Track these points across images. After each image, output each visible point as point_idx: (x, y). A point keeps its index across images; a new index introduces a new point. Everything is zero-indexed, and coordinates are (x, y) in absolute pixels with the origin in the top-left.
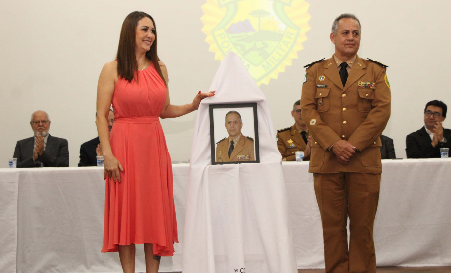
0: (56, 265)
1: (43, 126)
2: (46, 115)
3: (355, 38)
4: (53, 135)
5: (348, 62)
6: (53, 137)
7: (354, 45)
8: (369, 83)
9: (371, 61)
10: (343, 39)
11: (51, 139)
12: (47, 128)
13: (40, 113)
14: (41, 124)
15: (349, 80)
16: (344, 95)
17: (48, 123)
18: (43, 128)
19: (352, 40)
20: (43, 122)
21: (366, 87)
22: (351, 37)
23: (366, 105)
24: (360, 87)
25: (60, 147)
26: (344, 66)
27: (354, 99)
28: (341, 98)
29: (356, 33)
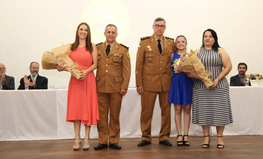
0: (2, 136)
1: (2, 70)
2: (4, 66)
3: (113, 35)
4: (7, 75)
5: (111, 45)
6: (7, 76)
7: (112, 38)
8: (119, 55)
9: (121, 45)
10: (108, 35)
11: (7, 77)
12: (4, 72)
13: (1, 65)
14: (2, 69)
15: (111, 53)
16: (107, 59)
17: (5, 69)
18: (3, 71)
19: (112, 36)
20: (3, 68)
21: (117, 56)
22: (111, 34)
24: (114, 56)
25: (11, 81)
26: (109, 46)
28: (106, 60)
29: (113, 33)
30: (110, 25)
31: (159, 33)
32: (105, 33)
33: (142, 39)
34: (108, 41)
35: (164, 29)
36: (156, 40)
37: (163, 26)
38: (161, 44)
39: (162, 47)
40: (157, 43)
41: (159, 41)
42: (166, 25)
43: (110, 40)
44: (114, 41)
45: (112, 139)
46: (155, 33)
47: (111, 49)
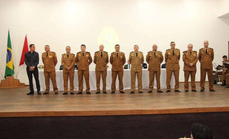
9: (72, 54)
10: (67, 50)
15: (69, 57)
21: (72, 58)
22: (68, 50)
23: (71, 61)
26: (68, 55)
27: (69, 60)
29: (69, 49)
30: (67, 46)
31: (173, 48)
32: (66, 50)
33: (166, 50)
34: (67, 52)
35: (175, 46)
36: (172, 50)
37: (174, 45)
38: (174, 52)
39: (174, 53)
40: (172, 52)
41: (173, 51)
42: (175, 44)
43: (68, 52)
44: (69, 52)
45: (71, 90)
46: (172, 48)
47: (69, 55)
